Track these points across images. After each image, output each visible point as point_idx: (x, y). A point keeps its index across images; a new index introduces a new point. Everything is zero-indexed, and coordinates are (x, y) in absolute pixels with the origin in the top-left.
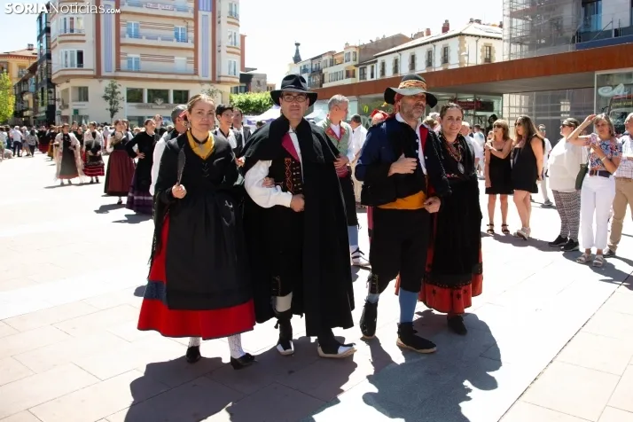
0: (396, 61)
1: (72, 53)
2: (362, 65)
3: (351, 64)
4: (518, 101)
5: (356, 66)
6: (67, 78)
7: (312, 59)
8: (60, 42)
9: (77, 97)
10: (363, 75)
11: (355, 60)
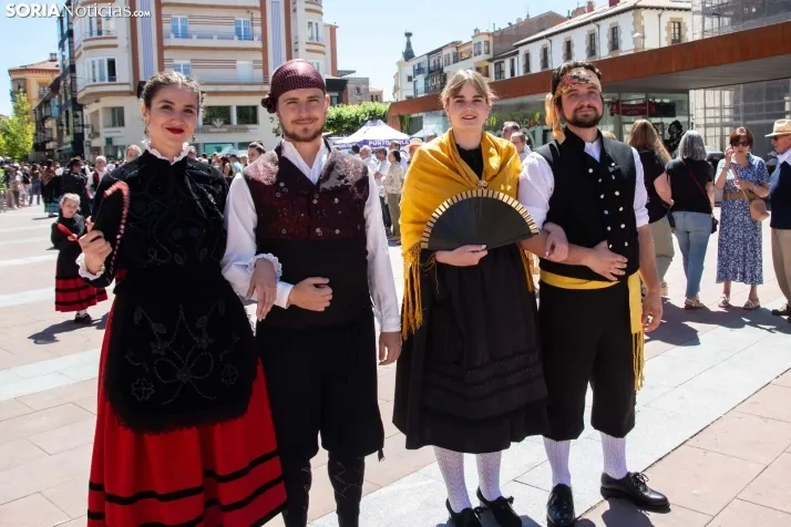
0: (545, 51)
1: (101, 62)
2: (497, 59)
3: (483, 57)
4: (718, 99)
5: (490, 60)
6: (96, 97)
7: (429, 54)
8: (86, 49)
9: (110, 121)
10: (500, 72)
11: (488, 53)
